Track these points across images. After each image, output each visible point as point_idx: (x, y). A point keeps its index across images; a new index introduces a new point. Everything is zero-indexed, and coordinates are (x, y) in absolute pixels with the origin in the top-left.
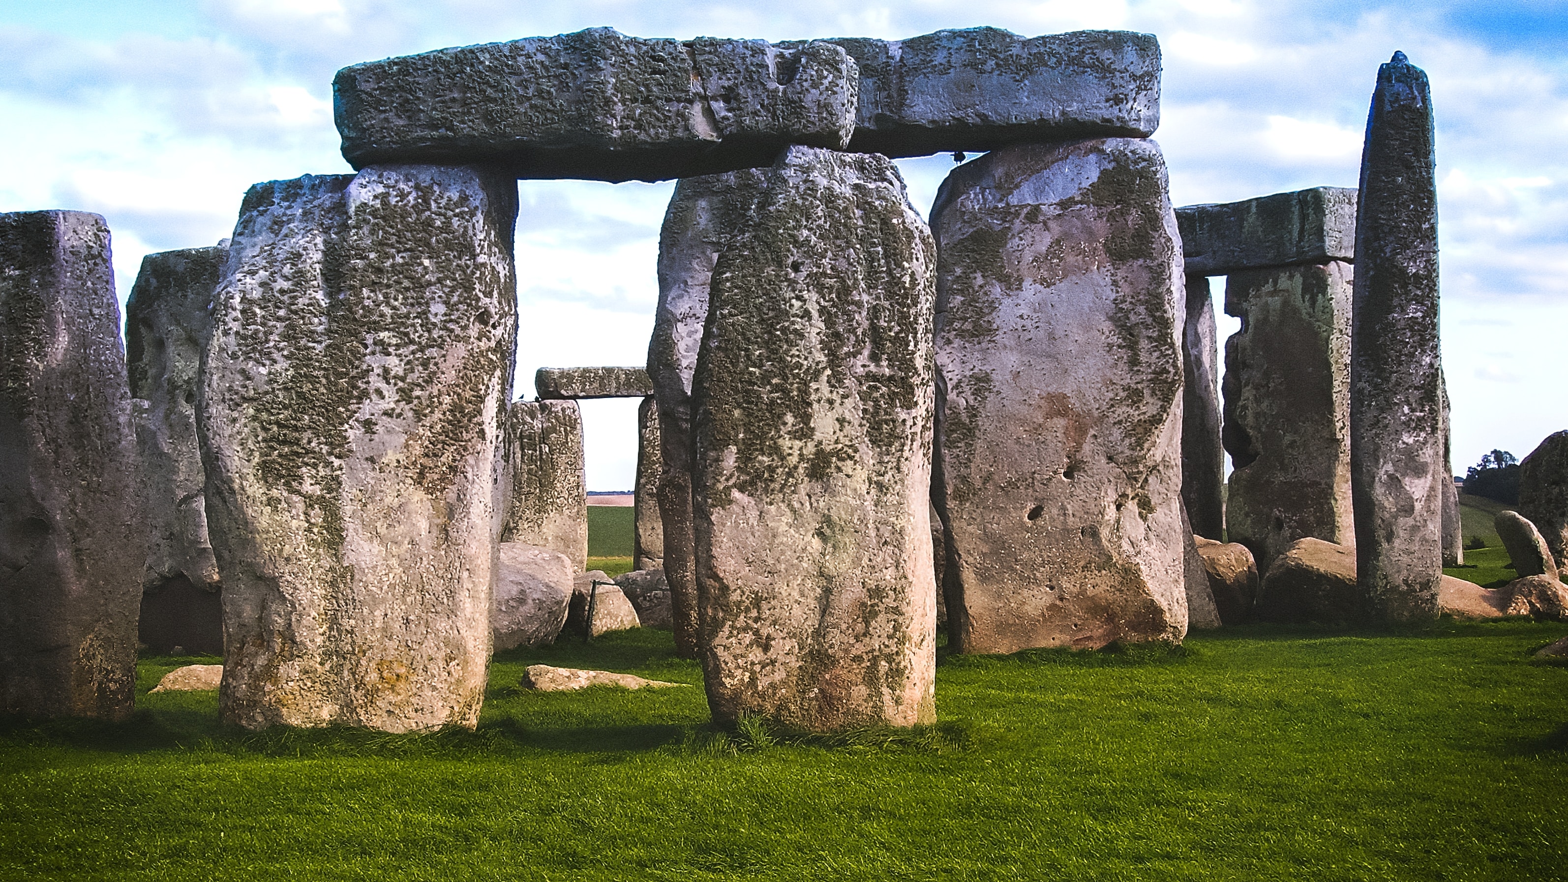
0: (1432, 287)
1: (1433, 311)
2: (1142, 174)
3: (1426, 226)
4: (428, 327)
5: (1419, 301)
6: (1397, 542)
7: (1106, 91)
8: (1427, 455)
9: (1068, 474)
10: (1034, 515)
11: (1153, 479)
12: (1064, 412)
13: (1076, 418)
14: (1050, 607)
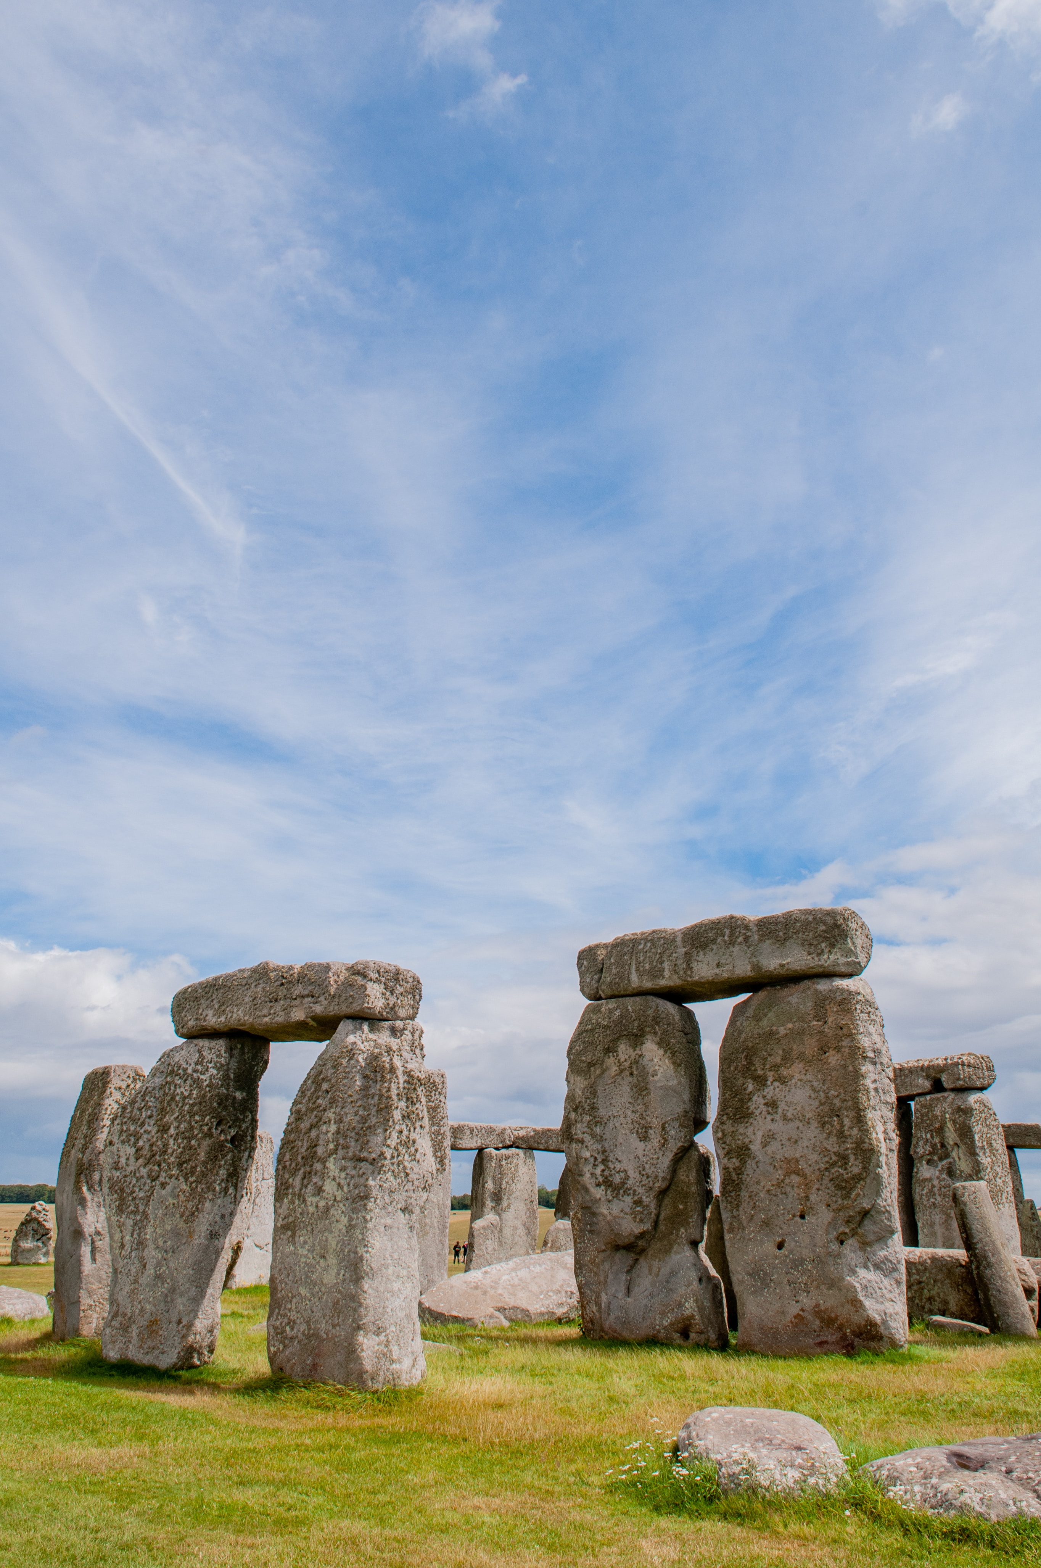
9: (802, 1217)
10: (780, 1246)
11: (866, 1222)
12: (797, 1172)
13: (804, 1176)
14: (797, 1316)
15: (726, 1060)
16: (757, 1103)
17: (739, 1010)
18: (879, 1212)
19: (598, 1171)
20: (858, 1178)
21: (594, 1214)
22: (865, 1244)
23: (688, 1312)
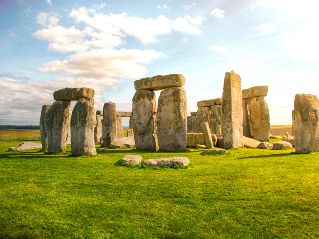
0: (231, 102)
1: (231, 105)
2: (178, 91)
3: (230, 94)
4: (58, 116)
5: (229, 104)
6: (226, 137)
7: (172, 82)
8: (230, 125)
9: (170, 128)
10: (166, 133)
11: (180, 129)
12: (169, 121)
13: (170, 121)
14: (168, 144)
15: (159, 101)
16: (163, 109)
17: (162, 92)
18: (182, 127)
19: (137, 121)
20: (178, 122)
21: (137, 128)
22: (179, 132)
23: (151, 144)
